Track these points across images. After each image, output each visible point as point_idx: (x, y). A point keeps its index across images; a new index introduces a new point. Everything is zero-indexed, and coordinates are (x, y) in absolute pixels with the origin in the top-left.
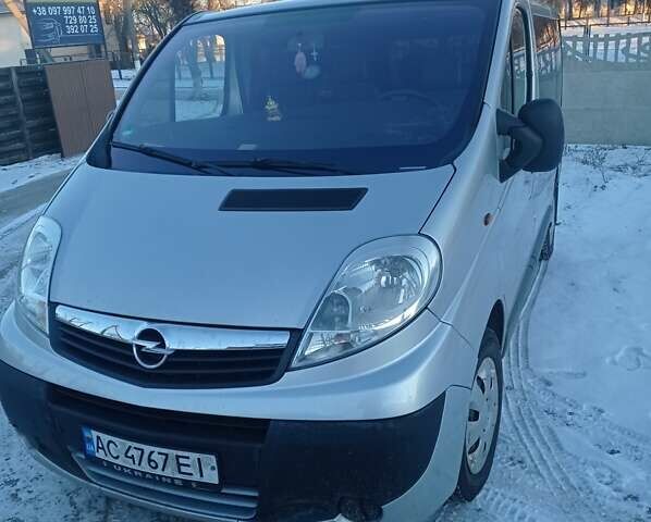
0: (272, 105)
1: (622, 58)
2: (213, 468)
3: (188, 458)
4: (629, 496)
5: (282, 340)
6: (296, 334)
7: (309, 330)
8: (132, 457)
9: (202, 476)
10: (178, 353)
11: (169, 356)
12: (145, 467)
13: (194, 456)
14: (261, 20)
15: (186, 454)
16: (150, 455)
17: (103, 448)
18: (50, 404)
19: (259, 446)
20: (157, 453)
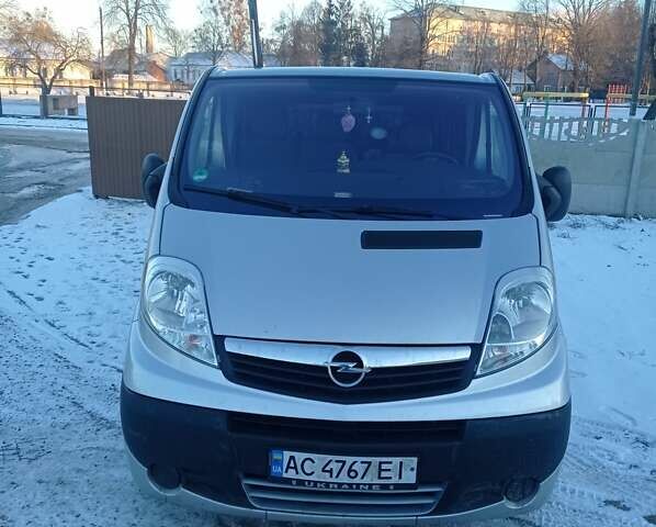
0: (344, 160)
1: (564, 138)
2: (412, 469)
3: (390, 463)
4: (631, 466)
5: (465, 354)
6: (476, 349)
7: (486, 344)
8: (331, 471)
9: (400, 477)
10: (375, 370)
11: (366, 374)
12: (344, 478)
13: (396, 460)
14: (305, 84)
15: (390, 459)
16: (351, 466)
17: (295, 468)
18: (229, 434)
19: (458, 443)
20: (358, 463)
